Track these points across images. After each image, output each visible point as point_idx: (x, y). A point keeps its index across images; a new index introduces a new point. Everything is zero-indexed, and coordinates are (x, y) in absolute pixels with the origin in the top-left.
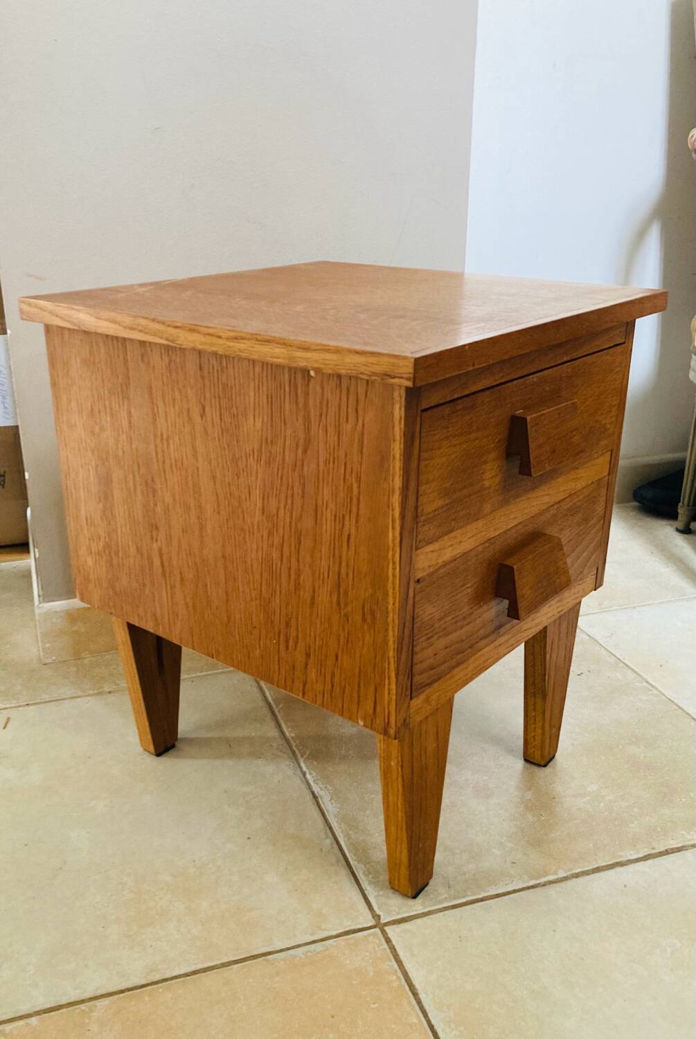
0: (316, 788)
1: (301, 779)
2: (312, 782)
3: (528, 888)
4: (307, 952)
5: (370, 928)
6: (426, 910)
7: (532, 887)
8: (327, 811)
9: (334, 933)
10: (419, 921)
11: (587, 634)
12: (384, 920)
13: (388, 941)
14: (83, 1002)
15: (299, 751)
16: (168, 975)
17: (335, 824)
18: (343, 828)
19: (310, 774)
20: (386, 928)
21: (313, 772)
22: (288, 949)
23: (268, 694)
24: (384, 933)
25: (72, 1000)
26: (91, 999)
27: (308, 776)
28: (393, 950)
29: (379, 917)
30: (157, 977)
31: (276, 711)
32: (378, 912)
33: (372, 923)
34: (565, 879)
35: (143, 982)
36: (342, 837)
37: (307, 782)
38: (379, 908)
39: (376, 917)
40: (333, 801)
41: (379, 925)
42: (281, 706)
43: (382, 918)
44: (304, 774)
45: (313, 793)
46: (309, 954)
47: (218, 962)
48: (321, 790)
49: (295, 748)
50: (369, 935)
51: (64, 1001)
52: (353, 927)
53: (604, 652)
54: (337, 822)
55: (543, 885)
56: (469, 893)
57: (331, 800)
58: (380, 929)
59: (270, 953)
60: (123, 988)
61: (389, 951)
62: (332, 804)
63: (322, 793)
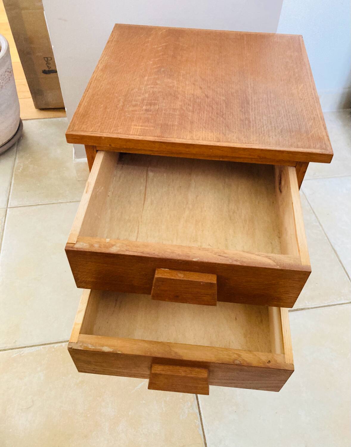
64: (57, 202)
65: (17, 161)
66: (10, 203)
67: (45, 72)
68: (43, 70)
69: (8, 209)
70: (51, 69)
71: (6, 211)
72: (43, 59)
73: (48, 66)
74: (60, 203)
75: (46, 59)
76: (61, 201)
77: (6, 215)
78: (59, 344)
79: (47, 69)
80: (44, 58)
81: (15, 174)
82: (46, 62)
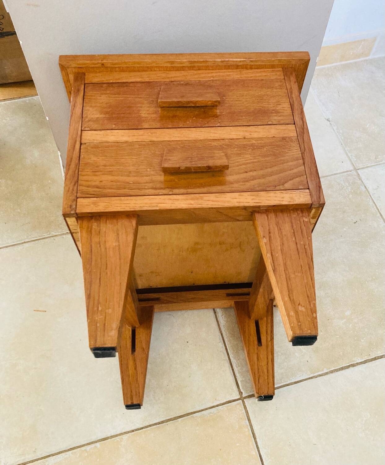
3: (309, 378)
4: (210, 413)
5: (238, 400)
7: (311, 378)
13: (245, 407)
22: (202, 410)
24: (243, 402)
32: (242, 391)
33: (239, 397)
34: (327, 373)
39: (241, 394)
46: (211, 414)
56: (283, 381)
58: (242, 400)
59: (194, 413)
64: (48, 236)
74: (53, 236)
76: (54, 234)
78: (93, 446)
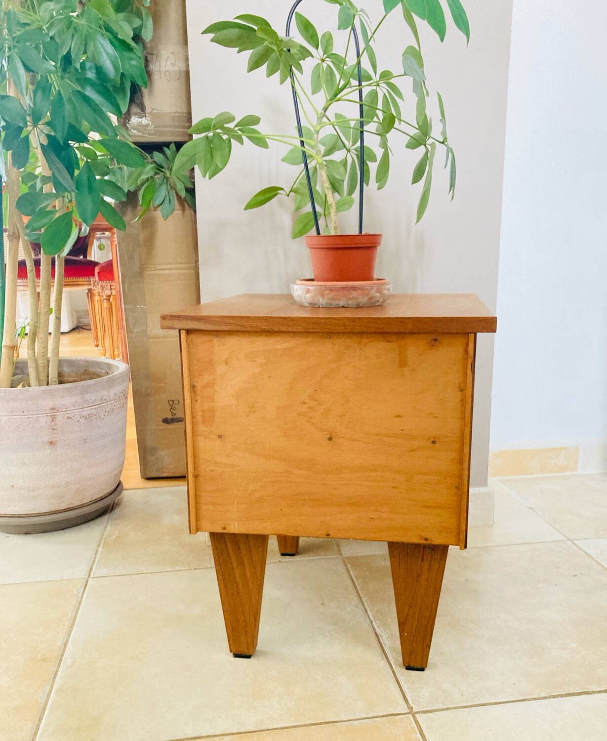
0: (378, 631)
1: (369, 625)
2: (376, 627)
4: (361, 723)
5: (405, 714)
6: (444, 707)
8: (385, 644)
9: (381, 715)
10: (439, 713)
11: (583, 551)
12: (415, 710)
13: (417, 722)
14: (216, 736)
15: (369, 608)
16: (270, 727)
17: (389, 652)
18: (394, 655)
19: (376, 622)
20: (416, 715)
21: (377, 621)
22: (350, 720)
23: (352, 573)
25: (210, 734)
26: (220, 735)
27: (374, 623)
28: (419, 727)
29: (412, 708)
30: (263, 728)
31: (356, 583)
32: (412, 705)
33: (407, 711)
34: (545, 698)
35: (254, 729)
36: (393, 661)
37: (373, 627)
38: (413, 703)
39: (410, 709)
40: (389, 639)
41: (411, 712)
42: (360, 581)
43: (414, 709)
44: (371, 622)
45: (376, 634)
46: (363, 724)
47: (303, 724)
48: (382, 632)
49: (366, 607)
50: (404, 718)
51: (204, 734)
52: (394, 713)
53: (595, 563)
54: (390, 651)
55: (529, 700)
56: (476, 700)
57: (388, 638)
58: (412, 715)
60: (241, 731)
61: (416, 728)
62: (388, 641)
63: (382, 634)
65: (109, 528)
66: (95, 572)
67: (166, 421)
68: (164, 418)
69: (90, 579)
70: (175, 417)
71: (87, 582)
72: (167, 402)
73: (172, 413)
75: (171, 403)
77: (86, 585)
79: (169, 416)
80: (169, 401)
81: (104, 542)
82: (170, 407)
